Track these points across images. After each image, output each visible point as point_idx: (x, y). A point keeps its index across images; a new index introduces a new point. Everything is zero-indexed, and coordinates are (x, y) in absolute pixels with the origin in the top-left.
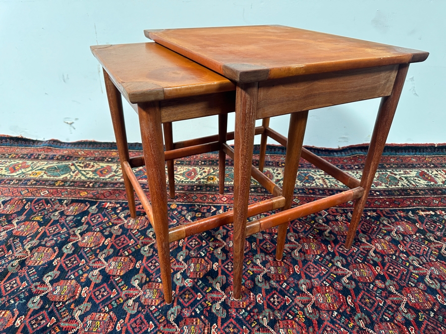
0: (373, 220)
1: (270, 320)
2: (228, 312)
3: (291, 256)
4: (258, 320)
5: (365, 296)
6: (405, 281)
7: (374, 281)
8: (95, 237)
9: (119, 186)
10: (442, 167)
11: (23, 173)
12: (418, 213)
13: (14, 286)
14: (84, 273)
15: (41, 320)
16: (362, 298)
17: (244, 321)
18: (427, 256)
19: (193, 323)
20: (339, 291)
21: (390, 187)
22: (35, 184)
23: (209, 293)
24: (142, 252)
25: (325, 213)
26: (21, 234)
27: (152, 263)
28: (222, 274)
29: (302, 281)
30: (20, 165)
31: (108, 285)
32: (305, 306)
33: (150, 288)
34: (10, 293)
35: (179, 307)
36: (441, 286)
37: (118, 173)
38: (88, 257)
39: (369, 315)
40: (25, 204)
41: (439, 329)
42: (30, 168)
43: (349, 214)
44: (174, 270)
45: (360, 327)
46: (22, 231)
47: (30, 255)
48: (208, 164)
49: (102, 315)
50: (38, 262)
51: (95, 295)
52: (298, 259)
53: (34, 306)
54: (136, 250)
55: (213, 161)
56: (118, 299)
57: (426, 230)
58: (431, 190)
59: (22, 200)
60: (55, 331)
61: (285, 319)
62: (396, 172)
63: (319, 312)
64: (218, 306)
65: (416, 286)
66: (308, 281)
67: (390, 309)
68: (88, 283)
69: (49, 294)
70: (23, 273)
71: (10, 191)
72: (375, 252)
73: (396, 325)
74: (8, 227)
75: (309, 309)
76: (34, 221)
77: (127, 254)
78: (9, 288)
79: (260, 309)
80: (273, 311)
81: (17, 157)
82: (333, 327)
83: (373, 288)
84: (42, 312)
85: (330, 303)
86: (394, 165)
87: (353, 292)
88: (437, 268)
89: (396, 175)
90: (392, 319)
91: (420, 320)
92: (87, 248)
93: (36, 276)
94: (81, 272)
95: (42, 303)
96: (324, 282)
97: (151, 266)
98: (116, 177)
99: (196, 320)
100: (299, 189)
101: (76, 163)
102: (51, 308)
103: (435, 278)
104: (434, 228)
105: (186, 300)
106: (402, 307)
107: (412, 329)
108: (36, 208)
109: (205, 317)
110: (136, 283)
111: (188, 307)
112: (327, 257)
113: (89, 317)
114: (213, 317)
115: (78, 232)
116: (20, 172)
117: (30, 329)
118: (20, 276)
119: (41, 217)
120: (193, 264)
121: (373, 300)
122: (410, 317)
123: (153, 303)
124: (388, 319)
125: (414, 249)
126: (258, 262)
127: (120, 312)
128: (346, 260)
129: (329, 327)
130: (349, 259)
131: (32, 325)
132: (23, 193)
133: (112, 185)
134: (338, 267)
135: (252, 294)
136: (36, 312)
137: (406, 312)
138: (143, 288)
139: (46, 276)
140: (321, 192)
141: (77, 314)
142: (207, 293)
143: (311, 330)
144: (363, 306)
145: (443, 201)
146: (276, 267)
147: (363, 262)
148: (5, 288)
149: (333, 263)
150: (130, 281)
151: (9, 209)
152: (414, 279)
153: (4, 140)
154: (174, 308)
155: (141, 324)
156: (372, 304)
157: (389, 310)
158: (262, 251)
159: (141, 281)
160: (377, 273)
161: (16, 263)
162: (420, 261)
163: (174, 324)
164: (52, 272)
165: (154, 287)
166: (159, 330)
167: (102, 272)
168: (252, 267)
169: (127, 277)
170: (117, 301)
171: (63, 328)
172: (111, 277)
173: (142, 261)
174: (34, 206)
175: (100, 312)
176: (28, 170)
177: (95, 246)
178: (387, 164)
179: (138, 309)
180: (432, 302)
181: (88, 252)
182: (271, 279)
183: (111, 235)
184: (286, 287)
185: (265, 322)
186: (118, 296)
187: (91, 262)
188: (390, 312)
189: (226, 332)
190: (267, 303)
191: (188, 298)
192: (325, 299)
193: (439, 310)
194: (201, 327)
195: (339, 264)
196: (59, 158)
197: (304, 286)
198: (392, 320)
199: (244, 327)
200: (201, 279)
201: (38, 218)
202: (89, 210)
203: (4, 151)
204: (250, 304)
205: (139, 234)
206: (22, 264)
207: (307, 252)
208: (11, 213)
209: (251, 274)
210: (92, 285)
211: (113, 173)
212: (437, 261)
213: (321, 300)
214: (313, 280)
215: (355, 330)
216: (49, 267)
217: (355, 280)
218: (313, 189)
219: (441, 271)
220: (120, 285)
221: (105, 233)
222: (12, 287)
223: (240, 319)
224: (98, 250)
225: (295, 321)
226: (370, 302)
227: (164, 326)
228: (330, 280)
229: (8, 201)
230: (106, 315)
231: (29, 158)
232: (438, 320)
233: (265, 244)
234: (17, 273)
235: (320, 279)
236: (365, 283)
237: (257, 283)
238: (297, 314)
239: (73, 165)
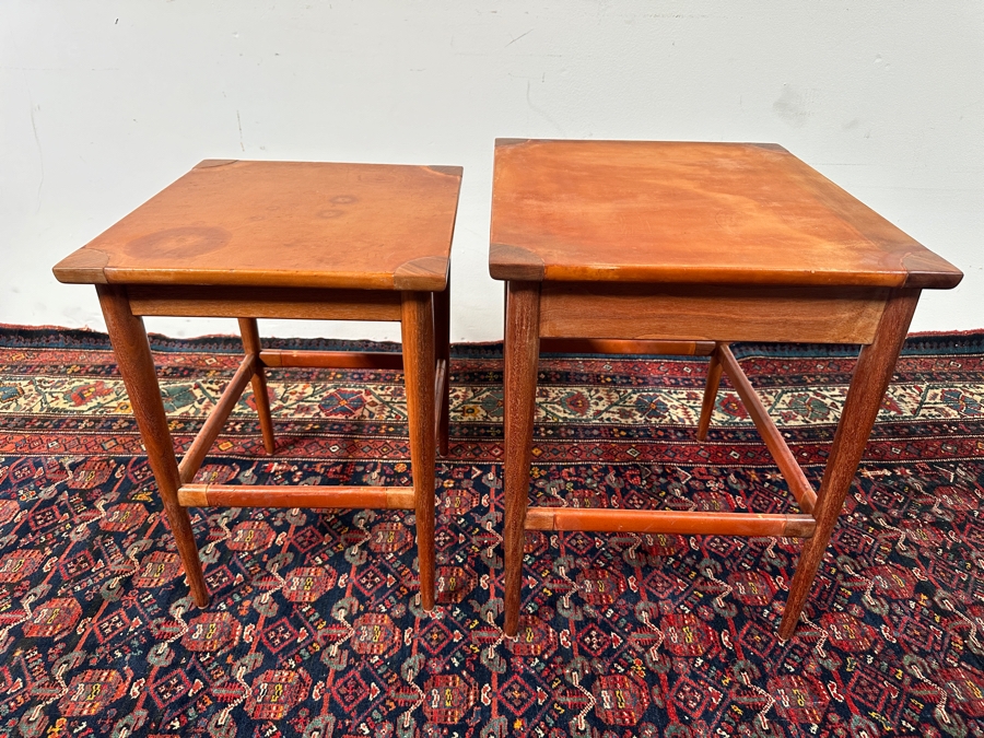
0: (776, 489)
1: (585, 675)
2: (509, 663)
3: (622, 560)
4: (562, 677)
5: (753, 631)
6: (826, 602)
7: (770, 604)
8: (256, 531)
9: (293, 428)
10: (914, 380)
11: (100, 405)
12: (861, 474)
13: (118, 625)
14: (243, 599)
15: (176, 685)
16: (748, 634)
17: (538, 679)
18: (870, 556)
19: (448, 684)
20: (708, 622)
21: (813, 423)
22: (128, 428)
23: (474, 629)
24: (347, 557)
25: (687, 476)
26: (115, 529)
27: (367, 577)
28: (497, 596)
29: (641, 605)
30: (92, 390)
31: (290, 621)
32: (647, 650)
33: (366, 623)
34: (112, 639)
35: (422, 656)
36: (891, 609)
37: (289, 402)
38: (247, 568)
39: (759, 663)
40: (115, 470)
41: (880, 685)
42: (113, 396)
43: (732, 477)
44: (408, 589)
45: (741, 684)
46: (117, 521)
47: (138, 568)
48: (462, 380)
49: (286, 674)
50: (156, 580)
51: (268, 638)
52: (634, 564)
53: (159, 662)
54: (335, 554)
55: (471, 374)
56: (311, 644)
57: (873, 507)
58: (889, 428)
59: (108, 461)
60: (204, 704)
61: (610, 674)
62: (825, 393)
63: (671, 660)
64: (491, 653)
65: (845, 611)
66: (652, 605)
67: (798, 651)
68: (253, 616)
69: (184, 639)
70: (131, 599)
71: (82, 442)
72: (776, 549)
73: (806, 679)
74: (89, 514)
75: (654, 654)
76: (136, 502)
77: (320, 562)
78: (109, 630)
79: (567, 656)
80: (590, 661)
81: (84, 371)
82: (694, 685)
83: (768, 615)
84: (175, 672)
85: (690, 644)
86: (822, 376)
87: (731, 624)
88: (886, 577)
89: (824, 397)
90: (800, 669)
91: (848, 670)
92: (244, 552)
93: (156, 607)
94: (238, 598)
95: (173, 654)
96: (682, 606)
97: (367, 583)
98: (285, 411)
99: (454, 679)
100: (638, 430)
101: (204, 382)
102: (191, 663)
103: (882, 595)
104: (888, 501)
105: (433, 643)
106: (819, 648)
107: (833, 687)
108: (136, 477)
109: (469, 672)
110: (341, 616)
111: (438, 656)
112: (688, 560)
113: (262, 677)
114: (483, 672)
115: (223, 523)
116: (94, 403)
117: (157, 701)
118: (125, 608)
119: (149, 493)
120: (442, 578)
121: (768, 637)
122: (831, 665)
123: (375, 651)
124: (793, 670)
125: (848, 543)
126: (562, 572)
127: (317, 669)
128: (723, 565)
129: (688, 685)
130: (728, 564)
131: (161, 695)
132: (107, 446)
133: (279, 427)
134: (707, 579)
135: (551, 630)
136: (164, 671)
137: (824, 656)
138: (355, 624)
139: (174, 605)
140: (679, 434)
141: (240, 674)
142: (470, 631)
143: (656, 690)
144: (749, 647)
145: (910, 448)
146: (595, 581)
147: (753, 569)
148: (102, 630)
149: (697, 571)
150: (330, 612)
151: (84, 480)
152: (844, 597)
153: (52, 337)
154: (413, 659)
155: (356, 687)
156: (766, 644)
157: (795, 654)
158: (568, 551)
159: (350, 611)
160: (777, 588)
161: (114, 583)
162: (857, 565)
163: (414, 686)
164: (184, 599)
165: (374, 621)
166: (389, 698)
167: (278, 596)
168: (552, 582)
169: (324, 604)
170: (310, 648)
171: (217, 698)
172: (295, 606)
173: (349, 575)
174: (133, 473)
175: (281, 668)
176: (109, 398)
177: (259, 549)
178: (809, 376)
179: (348, 661)
180: (872, 639)
181: (246, 560)
182: (585, 602)
183: (285, 526)
184: (613, 616)
185: (576, 680)
186: (311, 641)
187: (255, 578)
188: (796, 657)
189: (506, 698)
190: (579, 645)
191: (437, 639)
192: (683, 636)
193: (882, 652)
194: (462, 690)
195: (710, 573)
196: (168, 372)
197: (644, 614)
198: (798, 672)
199: (539, 689)
200: (460, 606)
201: (143, 497)
202: (240, 477)
203: (54, 359)
204: (549, 648)
205: (340, 523)
206: (127, 584)
207: (652, 552)
208: (89, 487)
209: (550, 594)
210: (261, 621)
211: (279, 403)
212: (887, 563)
213: (675, 638)
214: (660, 603)
215: (733, 690)
216: (177, 589)
217: (736, 602)
218: (665, 430)
219: (892, 582)
220: (312, 619)
221: (275, 523)
222: (114, 628)
223: (531, 675)
224: (266, 556)
225: (629, 677)
226: (761, 641)
227: (397, 690)
228: (692, 603)
229: (80, 463)
230: (292, 674)
231: (108, 374)
232: (879, 669)
233: (573, 538)
234: (120, 602)
235: (674, 601)
236: (755, 608)
237: (560, 611)
238: (632, 664)
239: (198, 386)
